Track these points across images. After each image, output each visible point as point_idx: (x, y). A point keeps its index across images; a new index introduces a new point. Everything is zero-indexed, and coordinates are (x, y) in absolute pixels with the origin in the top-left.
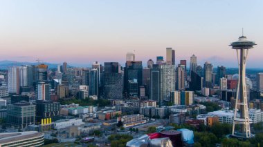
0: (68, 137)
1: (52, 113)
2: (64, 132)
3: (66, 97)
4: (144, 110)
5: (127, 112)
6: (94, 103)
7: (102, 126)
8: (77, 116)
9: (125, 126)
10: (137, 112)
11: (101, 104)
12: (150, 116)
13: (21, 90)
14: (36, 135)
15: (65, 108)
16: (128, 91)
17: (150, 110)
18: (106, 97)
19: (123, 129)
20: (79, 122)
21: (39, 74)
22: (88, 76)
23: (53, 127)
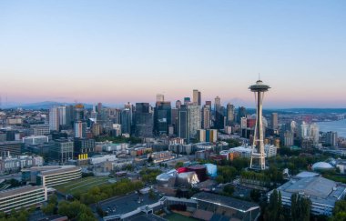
0: (103, 171)
1: (88, 150)
2: (99, 167)
3: (101, 134)
4: (173, 147)
5: (157, 149)
6: (127, 141)
7: (134, 161)
8: (110, 153)
9: (155, 161)
10: (166, 149)
11: (132, 141)
12: (178, 153)
13: (61, 127)
14: (74, 169)
15: (100, 145)
16: (157, 129)
17: (178, 147)
18: (137, 135)
19: (153, 164)
20: (112, 158)
21: (77, 113)
22: (121, 115)
23: (89, 162)
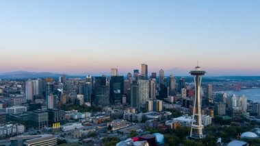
0: (73, 138)
1: (59, 119)
2: (69, 134)
3: (67, 103)
4: (126, 116)
5: (114, 117)
6: (89, 110)
7: (97, 129)
8: (77, 121)
9: (113, 129)
10: (121, 117)
11: (94, 110)
12: (131, 121)
13: (35, 97)
14: (51, 137)
15: (69, 114)
16: (113, 99)
17: (131, 116)
18: (97, 103)
19: (112, 132)
20: (79, 125)
23: (61, 130)
